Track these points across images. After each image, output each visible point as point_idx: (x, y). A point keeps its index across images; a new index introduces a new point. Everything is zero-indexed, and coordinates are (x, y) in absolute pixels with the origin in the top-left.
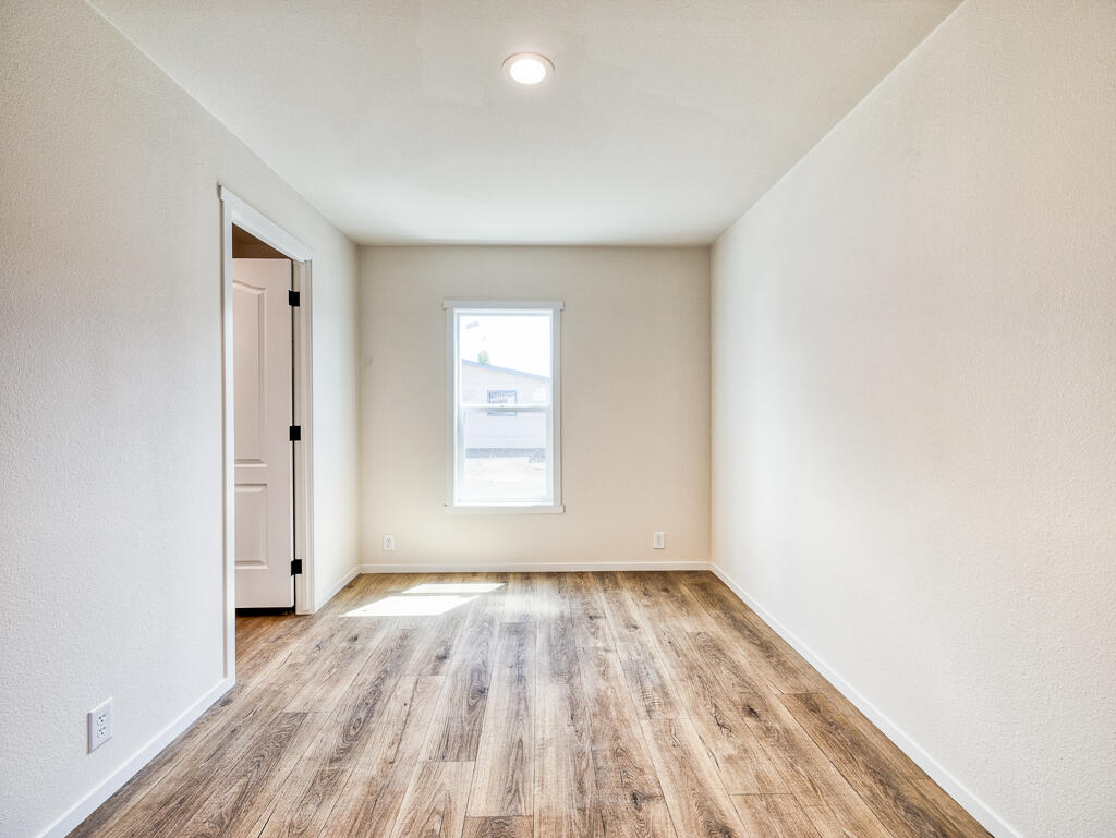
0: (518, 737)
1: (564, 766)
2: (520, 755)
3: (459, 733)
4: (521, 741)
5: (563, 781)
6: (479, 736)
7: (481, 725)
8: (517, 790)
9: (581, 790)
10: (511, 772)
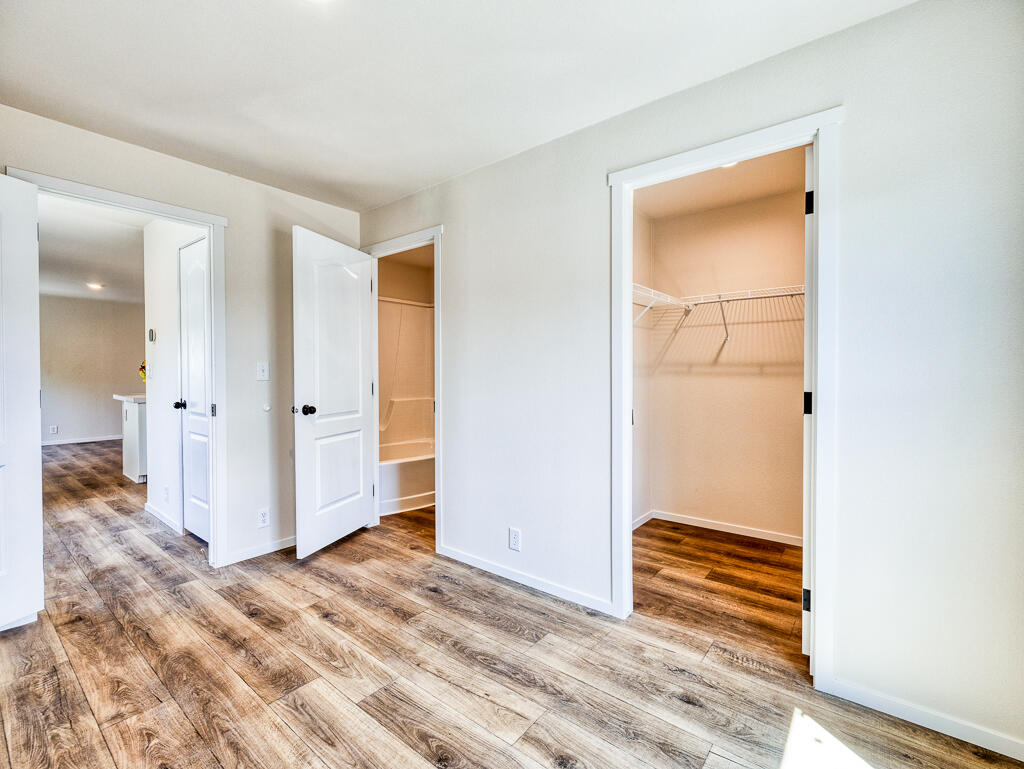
0: (339, 745)
1: (265, 754)
2: (320, 733)
3: (401, 711)
4: (332, 745)
5: (257, 740)
6: (380, 721)
7: (391, 730)
8: (297, 709)
9: (234, 746)
10: (314, 715)
